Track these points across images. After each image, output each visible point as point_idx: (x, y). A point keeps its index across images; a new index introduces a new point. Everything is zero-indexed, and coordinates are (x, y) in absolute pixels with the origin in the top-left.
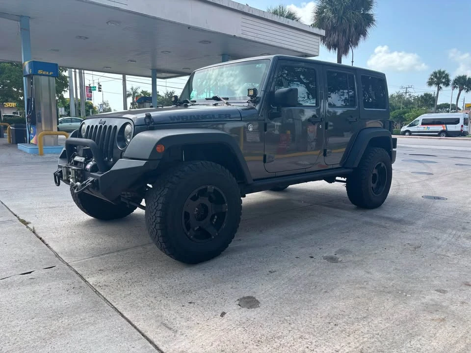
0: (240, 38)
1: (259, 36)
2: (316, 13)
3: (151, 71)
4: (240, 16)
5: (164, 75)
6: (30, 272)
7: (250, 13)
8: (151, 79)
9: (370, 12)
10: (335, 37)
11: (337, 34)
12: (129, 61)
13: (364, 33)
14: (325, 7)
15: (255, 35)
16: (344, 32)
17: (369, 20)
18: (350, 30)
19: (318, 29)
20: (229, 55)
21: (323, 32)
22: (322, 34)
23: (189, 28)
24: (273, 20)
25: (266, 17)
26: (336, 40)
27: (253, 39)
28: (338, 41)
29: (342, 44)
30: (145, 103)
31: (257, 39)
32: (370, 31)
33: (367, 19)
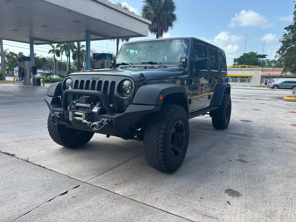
0: (103, 22)
1: (114, 21)
2: (143, 10)
3: (29, 38)
4: (103, 7)
5: (38, 42)
6: (66, 192)
7: (109, 5)
8: (29, 45)
9: (174, 13)
10: (155, 26)
11: (156, 24)
12: (13, 30)
13: (171, 25)
14: (148, 7)
15: (112, 20)
16: (161, 23)
17: (174, 17)
18: (164, 23)
19: (147, 20)
20: (91, 32)
21: (150, 22)
22: (150, 23)
23: (69, 11)
24: (123, 12)
25: (118, 10)
26: (156, 27)
27: (110, 22)
28: (157, 28)
29: (160, 30)
30: (24, 61)
31: (113, 23)
32: (174, 23)
33: (173, 17)
